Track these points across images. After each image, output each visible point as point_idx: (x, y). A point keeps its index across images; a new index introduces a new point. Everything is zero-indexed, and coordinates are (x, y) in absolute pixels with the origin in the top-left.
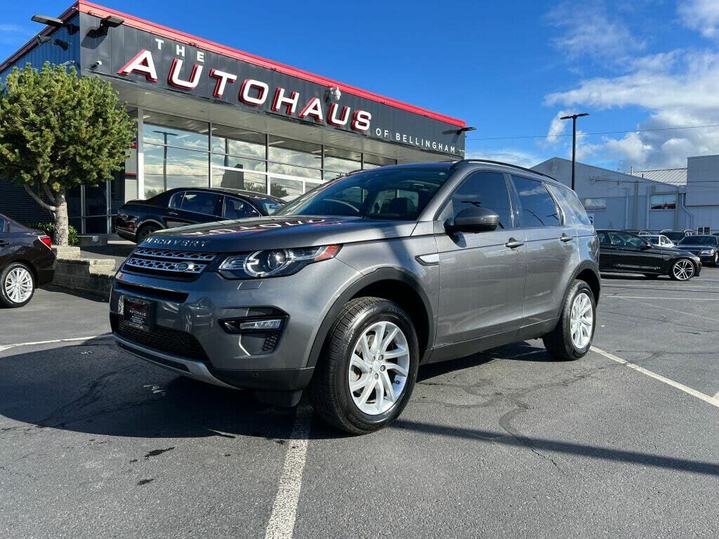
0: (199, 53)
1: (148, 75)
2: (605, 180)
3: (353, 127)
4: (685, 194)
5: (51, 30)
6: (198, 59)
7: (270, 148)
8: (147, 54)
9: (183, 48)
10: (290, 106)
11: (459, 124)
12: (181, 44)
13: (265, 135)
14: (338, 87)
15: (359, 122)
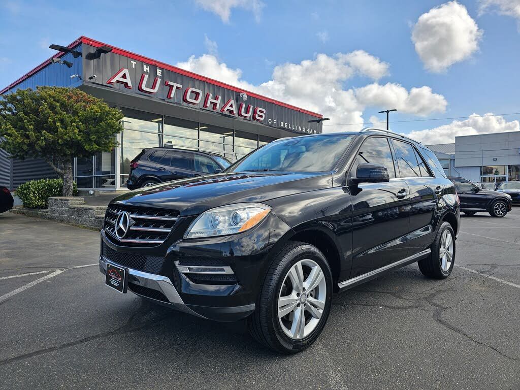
0: (158, 70)
1: (126, 84)
3: (254, 118)
4: (454, 159)
5: (60, 54)
6: (158, 74)
7: (200, 131)
8: (126, 71)
9: (148, 67)
10: (215, 104)
11: (319, 116)
12: (147, 64)
13: (198, 123)
14: (245, 94)
15: (258, 115)
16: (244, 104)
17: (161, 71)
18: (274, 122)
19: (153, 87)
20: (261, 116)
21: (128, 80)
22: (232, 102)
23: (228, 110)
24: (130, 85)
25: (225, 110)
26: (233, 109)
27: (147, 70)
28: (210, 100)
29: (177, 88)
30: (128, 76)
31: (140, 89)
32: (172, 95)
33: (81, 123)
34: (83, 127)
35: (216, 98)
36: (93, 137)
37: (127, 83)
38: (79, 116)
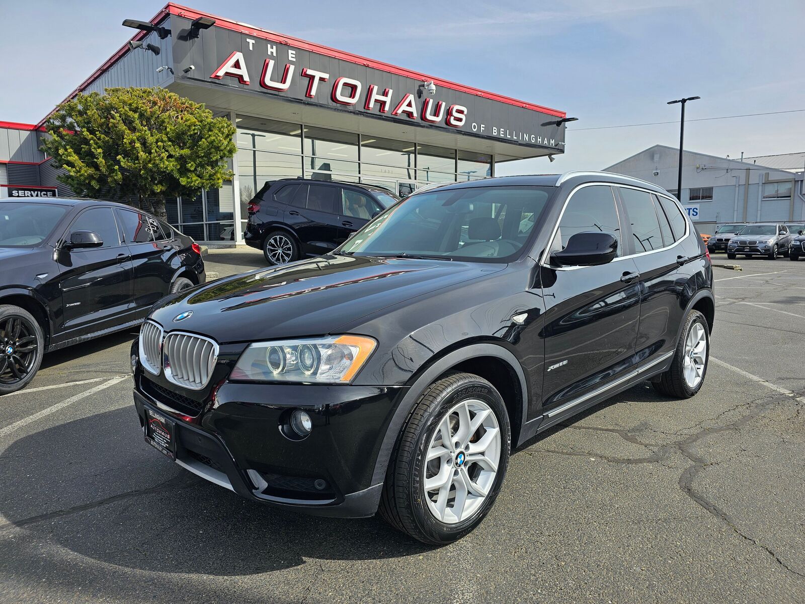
0: (290, 52)
1: (240, 78)
2: (712, 169)
3: (448, 122)
4: (802, 181)
5: (142, 34)
6: (290, 58)
7: (362, 148)
8: (239, 56)
9: (274, 47)
10: (383, 103)
11: (560, 115)
12: (273, 43)
13: (357, 135)
14: (432, 82)
15: (455, 117)
16: (432, 101)
17: (294, 52)
18: (482, 128)
19: (284, 81)
20: (460, 120)
21: (243, 71)
22: (411, 98)
23: (404, 112)
24: (246, 78)
25: (400, 111)
26: (413, 110)
27: (272, 53)
28: (375, 96)
29: (321, 79)
30: (242, 64)
31: (263, 84)
32: (313, 93)
33: (170, 143)
35: (385, 94)
36: (192, 165)
37: (241, 76)
38: (167, 133)
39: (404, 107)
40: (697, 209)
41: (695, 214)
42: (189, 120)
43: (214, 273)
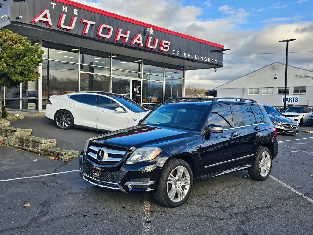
0: (75, 10)
2: (305, 76)
3: (160, 50)
6: (75, 13)
7: (112, 60)
8: (47, 12)
9: (66, 7)
10: (124, 38)
11: (220, 47)
12: (65, 5)
13: (110, 54)
14: (151, 28)
15: (163, 47)
16: (151, 38)
17: (77, 10)
18: (178, 53)
19: (70, 25)
20: (166, 48)
21: (49, 20)
22: (140, 36)
23: (136, 43)
24: (50, 23)
25: (134, 43)
26: (141, 42)
27: (65, 10)
28: (120, 34)
29: (91, 25)
30: (48, 15)
31: (59, 27)
32: (87, 32)
33: (8, 58)
34: (9, 61)
35: (126, 33)
36: (19, 70)
37: (48, 22)
38: (7, 53)
39: (136, 41)
40: (297, 98)
41: (296, 101)
42: (19, 47)
43: (29, 129)
